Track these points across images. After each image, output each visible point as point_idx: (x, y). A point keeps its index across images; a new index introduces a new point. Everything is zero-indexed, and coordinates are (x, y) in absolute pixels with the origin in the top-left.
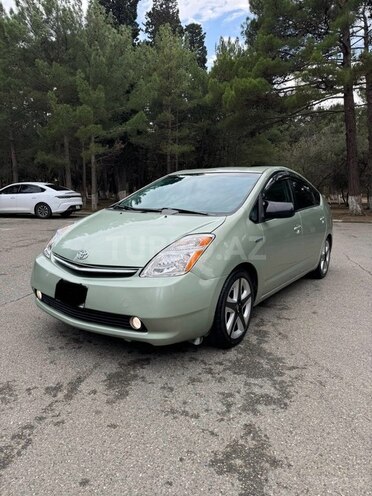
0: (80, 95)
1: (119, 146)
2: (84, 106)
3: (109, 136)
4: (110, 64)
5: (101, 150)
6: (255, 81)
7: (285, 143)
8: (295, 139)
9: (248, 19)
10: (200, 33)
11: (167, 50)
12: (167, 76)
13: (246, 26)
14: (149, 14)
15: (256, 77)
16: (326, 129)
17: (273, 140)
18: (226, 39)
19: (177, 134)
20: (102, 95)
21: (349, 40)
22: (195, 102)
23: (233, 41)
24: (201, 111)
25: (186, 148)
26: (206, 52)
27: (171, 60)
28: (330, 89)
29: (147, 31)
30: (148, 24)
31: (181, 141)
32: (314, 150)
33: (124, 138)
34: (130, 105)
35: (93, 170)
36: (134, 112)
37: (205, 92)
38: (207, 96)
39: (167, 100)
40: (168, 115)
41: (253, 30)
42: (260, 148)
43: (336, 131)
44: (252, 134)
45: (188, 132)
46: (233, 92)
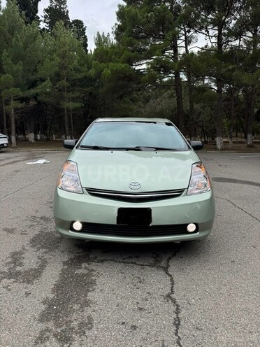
0: (5, 67)
1: (33, 103)
2: (7, 74)
3: (24, 96)
4: (25, 47)
5: (20, 105)
6: (123, 66)
7: (140, 103)
9: (116, 24)
10: (82, 26)
11: (62, 39)
12: (63, 56)
13: (115, 29)
14: (46, 10)
15: (123, 63)
16: (165, 95)
17: (133, 100)
18: (101, 34)
19: (71, 95)
20: (21, 68)
21: (176, 43)
22: (82, 75)
23: (106, 36)
24: (88, 81)
25: (78, 105)
26: (87, 40)
27: (64, 45)
28: (167, 71)
29: (45, 22)
30: (45, 17)
31: (73, 100)
32: (158, 108)
33: (35, 97)
34: (38, 75)
36: (43, 80)
37: (89, 68)
38: (91, 71)
39: (63, 72)
40: (65, 83)
41: (119, 31)
42: (126, 105)
44: (121, 97)
45: (78, 94)
46: (109, 71)
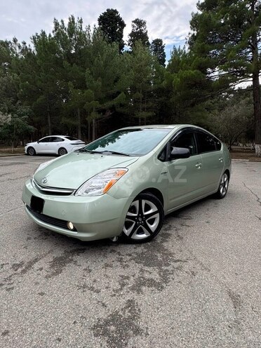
0: (87, 84)
1: (109, 113)
2: (89, 90)
3: (103, 108)
4: (106, 66)
5: (98, 116)
6: (193, 72)
7: (216, 110)
8: (222, 108)
9: (189, 34)
10: (161, 44)
11: (139, 55)
12: (139, 71)
13: (188, 38)
14: (131, 35)
15: (193, 69)
16: (243, 102)
17: (209, 109)
18: (177, 48)
19: (145, 105)
20: (100, 83)
21: (256, 44)
22: (157, 86)
23: (182, 48)
24: (161, 92)
25: (150, 114)
26: (165, 56)
27: (141, 61)
28: (244, 75)
29: (129, 45)
30: (130, 40)
31: (148, 109)
32: (234, 115)
33: (113, 108)
34: (116, 89)
35: (94, 128)
36: (119, 93)
38: (164, 82)
39: (138, 85)
40: (140, 95)
41: (193, 41)
42: (199, 114)
43: (249, 102)
44: (193, 105)
45: (151, 104)
46: (179, 79)
